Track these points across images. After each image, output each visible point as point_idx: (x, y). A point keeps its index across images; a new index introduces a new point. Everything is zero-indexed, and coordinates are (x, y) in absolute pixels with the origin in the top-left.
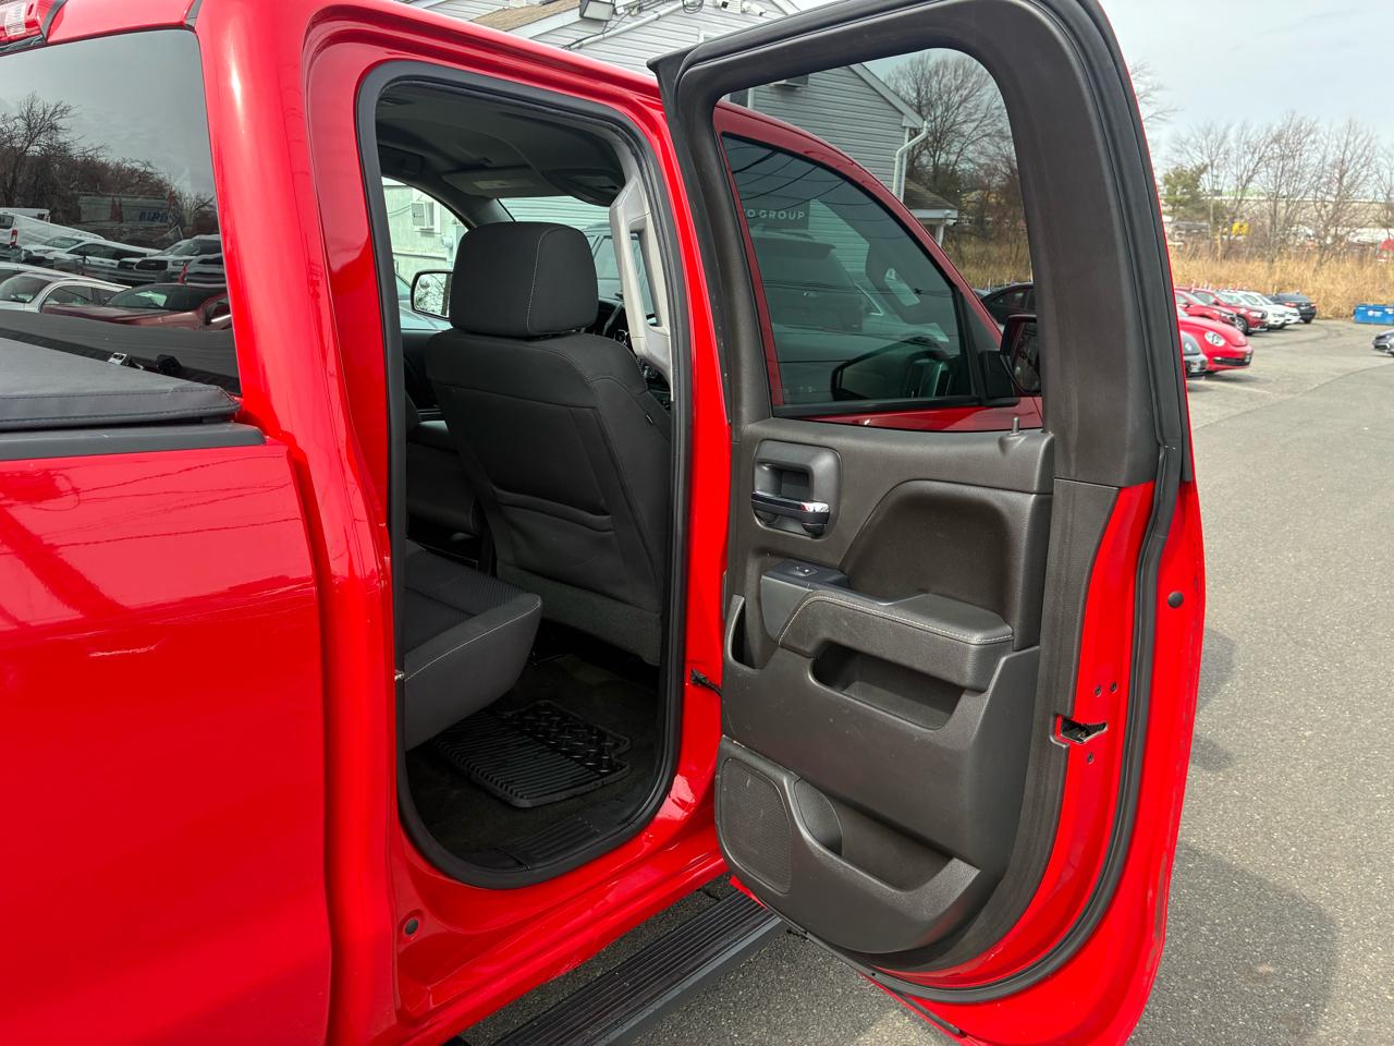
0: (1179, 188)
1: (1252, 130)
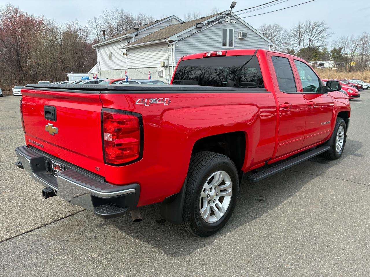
0: (335, 53)
1: (354, 38)
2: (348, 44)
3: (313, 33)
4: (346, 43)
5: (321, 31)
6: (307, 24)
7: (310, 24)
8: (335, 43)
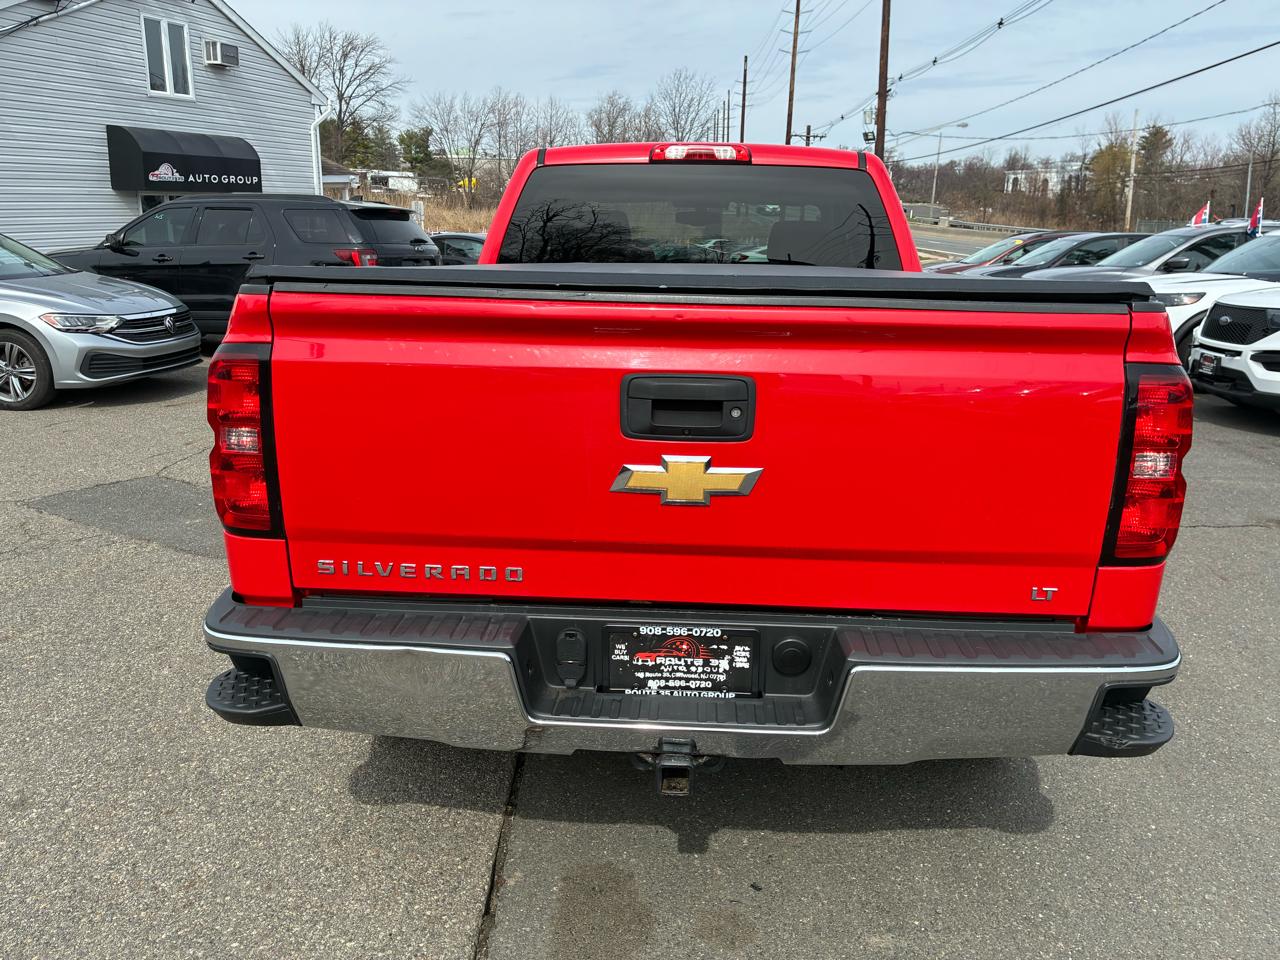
0: (413, 148)
1: (472, 103)
2: (456, 119)
3: (348, 73)
4: (448, 115)
5: (370, 69)
6: (322, 37)
7: (333, 38)
8: (419, 113)
